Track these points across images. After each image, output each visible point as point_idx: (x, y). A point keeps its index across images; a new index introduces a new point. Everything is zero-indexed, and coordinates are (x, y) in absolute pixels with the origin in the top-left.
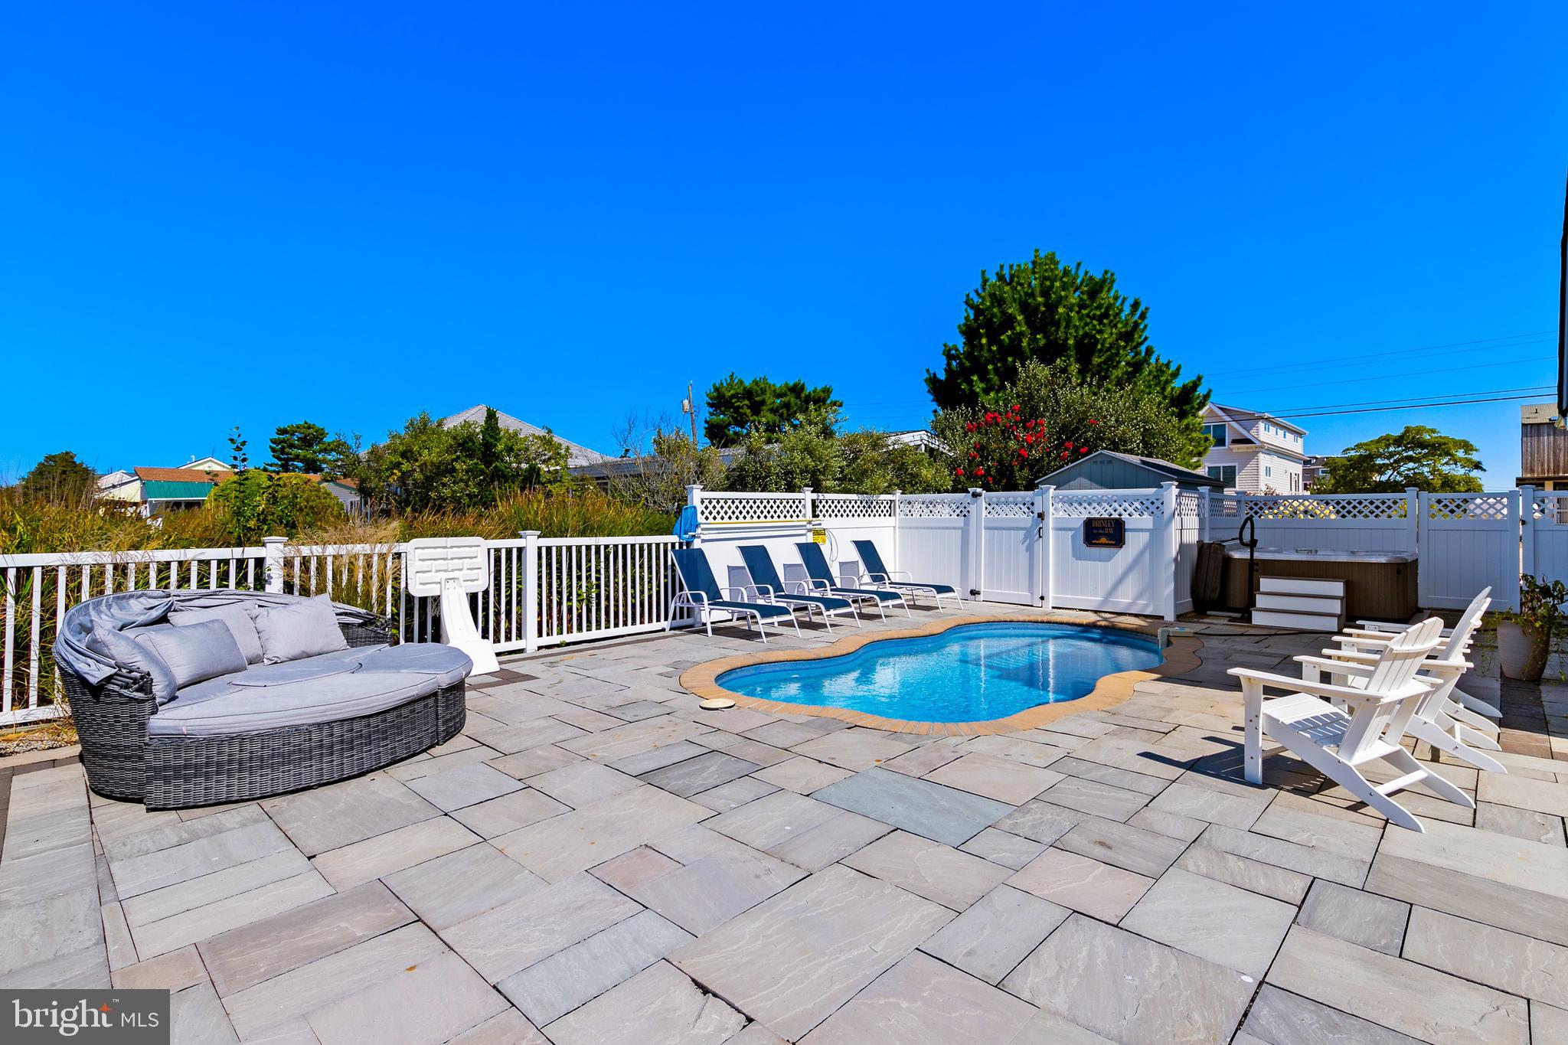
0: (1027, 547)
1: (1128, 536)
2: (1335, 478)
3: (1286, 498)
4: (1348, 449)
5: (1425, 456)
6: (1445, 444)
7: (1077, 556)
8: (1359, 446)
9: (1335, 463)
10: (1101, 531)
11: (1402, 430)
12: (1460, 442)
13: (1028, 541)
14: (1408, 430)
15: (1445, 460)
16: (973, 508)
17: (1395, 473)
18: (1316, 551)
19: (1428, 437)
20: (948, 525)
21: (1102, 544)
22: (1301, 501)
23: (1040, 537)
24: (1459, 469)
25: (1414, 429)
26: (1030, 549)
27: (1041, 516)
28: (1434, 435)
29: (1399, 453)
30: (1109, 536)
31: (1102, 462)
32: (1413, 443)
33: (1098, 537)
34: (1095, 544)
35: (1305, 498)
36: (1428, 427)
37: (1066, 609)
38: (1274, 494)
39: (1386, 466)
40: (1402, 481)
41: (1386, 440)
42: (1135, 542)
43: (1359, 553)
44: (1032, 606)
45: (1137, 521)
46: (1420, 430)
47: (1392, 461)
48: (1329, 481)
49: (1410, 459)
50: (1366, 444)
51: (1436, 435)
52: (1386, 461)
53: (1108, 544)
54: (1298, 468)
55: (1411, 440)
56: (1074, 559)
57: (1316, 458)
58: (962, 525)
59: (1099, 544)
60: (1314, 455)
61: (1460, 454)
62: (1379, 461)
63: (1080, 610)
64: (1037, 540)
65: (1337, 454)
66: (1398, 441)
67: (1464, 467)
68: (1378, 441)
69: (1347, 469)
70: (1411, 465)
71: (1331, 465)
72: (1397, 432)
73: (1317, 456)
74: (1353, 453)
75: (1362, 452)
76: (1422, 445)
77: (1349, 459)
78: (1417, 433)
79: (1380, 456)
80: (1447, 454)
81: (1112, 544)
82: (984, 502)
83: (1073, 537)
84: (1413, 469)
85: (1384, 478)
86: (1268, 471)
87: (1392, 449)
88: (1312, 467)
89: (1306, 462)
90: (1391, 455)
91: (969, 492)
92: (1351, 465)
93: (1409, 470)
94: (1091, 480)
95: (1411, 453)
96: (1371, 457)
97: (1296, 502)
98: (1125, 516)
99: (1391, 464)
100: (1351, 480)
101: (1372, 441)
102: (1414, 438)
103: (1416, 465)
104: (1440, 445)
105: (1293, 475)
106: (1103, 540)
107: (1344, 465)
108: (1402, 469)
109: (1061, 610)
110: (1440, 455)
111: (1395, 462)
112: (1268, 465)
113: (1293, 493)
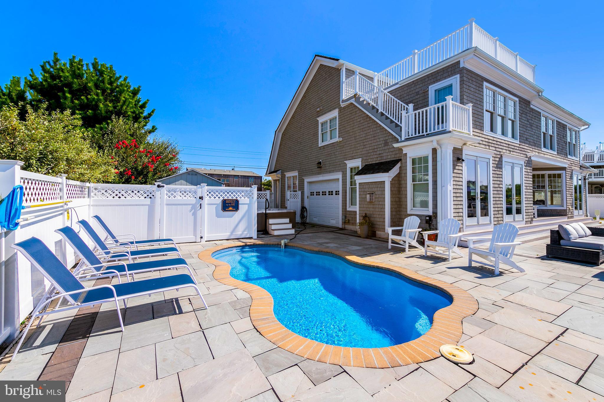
0: (193, 213)
1: (240, 206)
7: (218, 216)
10: (230, 205)
13: (193, 211)
16: (158, 194)
20: (137, 203)
21: (230, 210)
23: (201, 208)
26: (195, 214)
27: (201, 198)
30: (233, 207)
31: (192, 174)
33: (228, 207)
34: (227, 210)
37: (212, 241)
42: (243, 209)
44: (196, 242)
45: (243, 200)
53: (233, 210)
56: (216, 217)
58: (149, 203)
59: (229, 210)
63: (219, 240)
64: (199, 210)
81: (234, 210)
82: (165, 191)
83: (216, 208)
91: (154, 184)
94: (187, 181)
98: (238, 198)
106: (231, 209)
109: (211, 242)
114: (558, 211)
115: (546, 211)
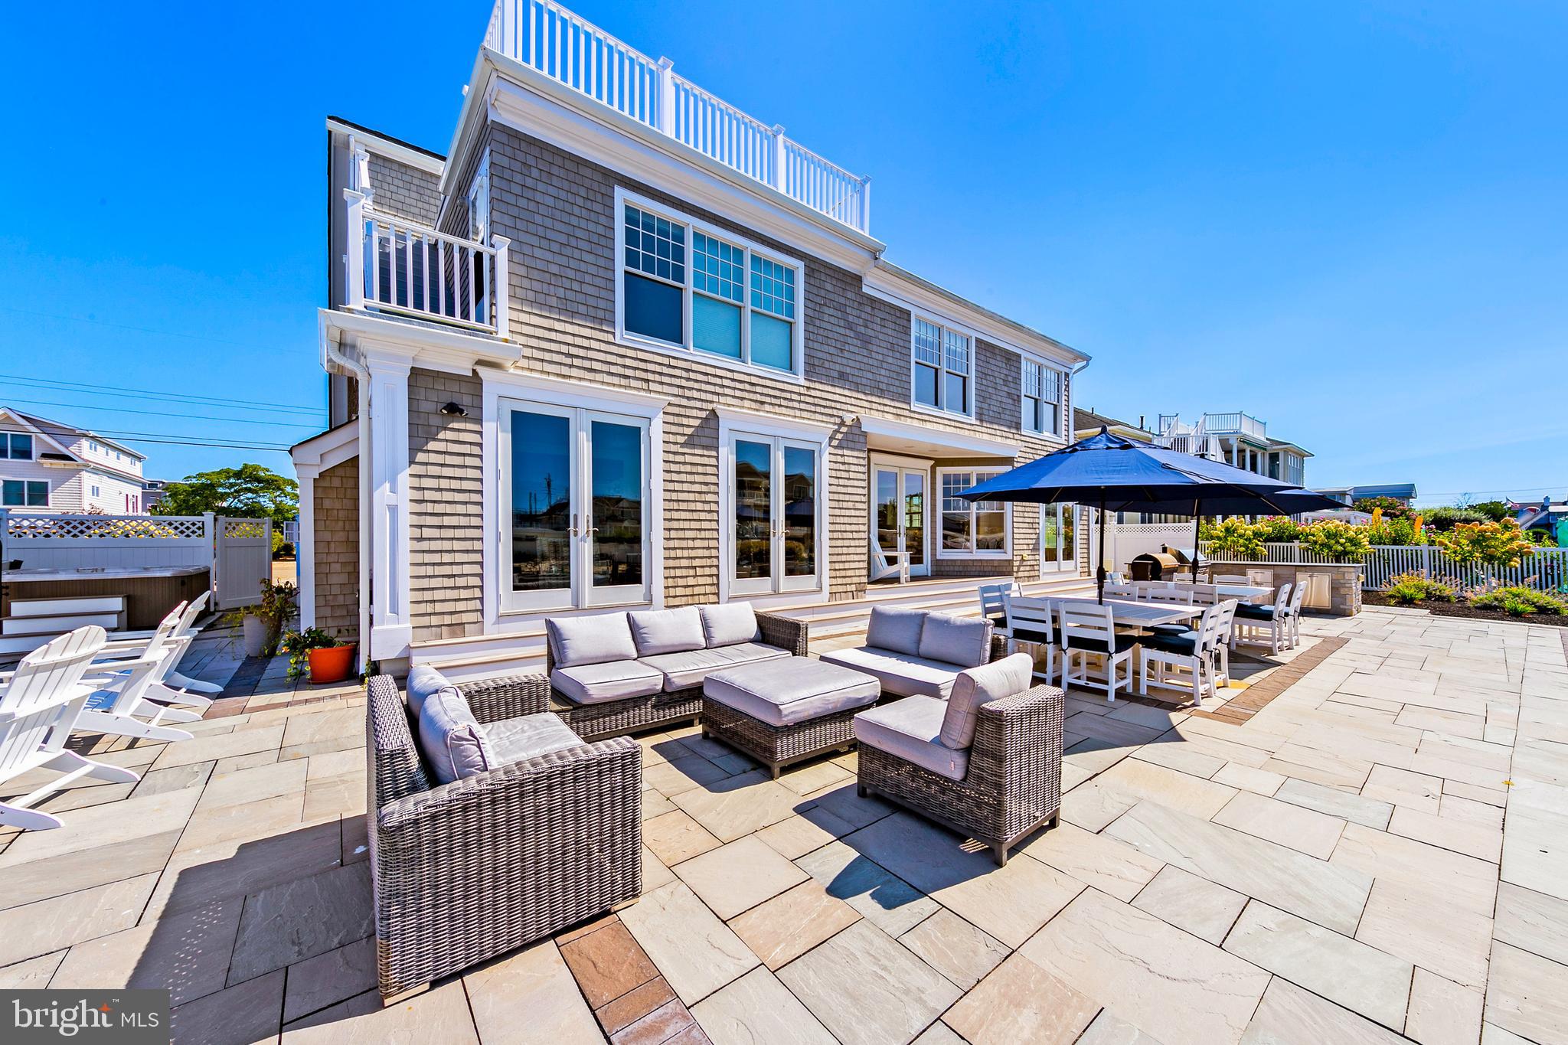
2: (176, 502)
3: (121, 518)
4: (189, 477)
5: (261, 489)
6: (276, 481)
8: (200, 476)
9: (176, 488)
11: (241, 467)
12: (288, 480)
14: (246, 466)
15: (278, 493)
17: (236, 501)
18: (103, 570)
19: (263, 475)
22: (140, 521)
24: (288, 500)
25: (251, 466)
28: (267, 473)
29: (240, 485)
32: (251, 477)
35: (144, 519)
36: (263, 466)
38: (102, 514)
39: (228, 495)
40: (242, 507)
41: (227, 473)
43: (152, 569)
46: (256, 468)
47: (232, 490)
48: (171, 505)
49: (249, 490)
50: (207, 474)
51: (269, 473)
52: (227, 491)
54: (138, 491)
55: (249, 476)
57: (163, 483)
60: (161, 480)
61: (288, 489)
62: (220, 490)
65: (179, 480)
66: (238, 475)
67: (292, 500)
68: (219, 473)
69: (189, 494)
70: (250, 495)
71: (173, 491)
72: (237, 467)
73: (164, 481)
74: (194, 481)
75: (204, 480)
76: (259, 480)
77: (191, 486)
78: (254, 470)
79: (221, 485)
80: (279, 489)
84: (252, 499)
85: (225, 504)
86: (95, 491)
87: (232, 480)
88: (157, 491)
89: (144, 487)
90: (232, 485)
92: (193, 491)
93: (248, 499)
95: (249, 485)
96: (212, 486)
97: (134, 522)
99: (232, 493)
100: (193, 505)
101: (213, 472)
102: (251, 473)
103: (255, 495)
104: (273, 481)
105: (130, 497)
107: (185, 491)
108: (242, 498)
110: (273, 489)
111: (236, 491)
112: (96, 485)
113: (131, 513)
114: (996, 564)
115: (971, 563)
